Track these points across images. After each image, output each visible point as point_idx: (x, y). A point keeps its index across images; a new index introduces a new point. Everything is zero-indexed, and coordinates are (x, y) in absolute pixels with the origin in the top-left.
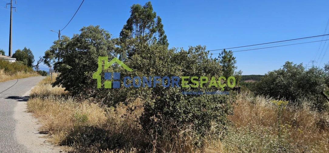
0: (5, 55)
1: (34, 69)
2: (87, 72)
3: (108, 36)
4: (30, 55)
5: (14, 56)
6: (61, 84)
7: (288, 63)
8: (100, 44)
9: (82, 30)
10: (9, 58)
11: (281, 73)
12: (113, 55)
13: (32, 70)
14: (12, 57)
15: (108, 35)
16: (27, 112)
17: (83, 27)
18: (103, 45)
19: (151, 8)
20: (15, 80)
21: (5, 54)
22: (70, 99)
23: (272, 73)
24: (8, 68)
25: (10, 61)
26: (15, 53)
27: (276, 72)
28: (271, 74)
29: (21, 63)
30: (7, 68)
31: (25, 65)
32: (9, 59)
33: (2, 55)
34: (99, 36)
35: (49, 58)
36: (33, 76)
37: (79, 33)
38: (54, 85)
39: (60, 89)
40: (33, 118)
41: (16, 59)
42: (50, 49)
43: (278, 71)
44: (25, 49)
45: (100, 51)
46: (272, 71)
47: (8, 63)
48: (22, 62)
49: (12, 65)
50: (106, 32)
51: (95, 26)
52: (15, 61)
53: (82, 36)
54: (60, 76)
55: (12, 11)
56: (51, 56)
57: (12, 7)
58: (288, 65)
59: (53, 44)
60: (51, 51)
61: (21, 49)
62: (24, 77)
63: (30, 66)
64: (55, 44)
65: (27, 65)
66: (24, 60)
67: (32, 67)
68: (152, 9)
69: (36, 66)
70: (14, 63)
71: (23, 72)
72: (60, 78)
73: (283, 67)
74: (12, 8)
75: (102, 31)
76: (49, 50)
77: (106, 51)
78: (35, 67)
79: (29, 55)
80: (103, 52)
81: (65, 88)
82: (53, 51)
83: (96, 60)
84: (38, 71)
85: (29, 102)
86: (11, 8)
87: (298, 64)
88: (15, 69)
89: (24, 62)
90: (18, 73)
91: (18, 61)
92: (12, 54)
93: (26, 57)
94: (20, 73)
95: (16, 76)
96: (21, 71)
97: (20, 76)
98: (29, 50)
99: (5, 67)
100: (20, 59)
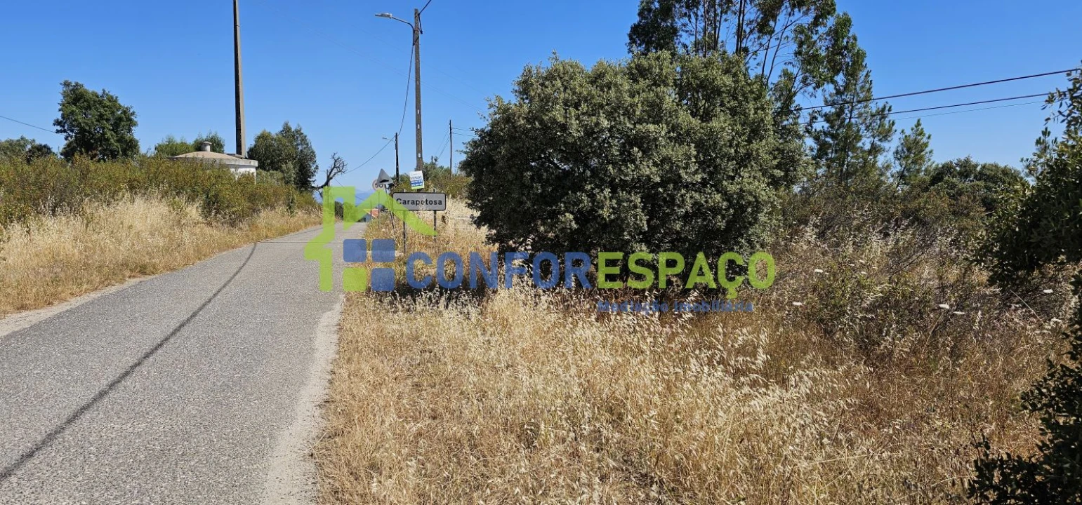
4: (302, 151)
5: (252, 154)
10: (236, 161)
13: (312, 203)
14: (246, 159)
24: (221, 198)
25: (233, 170)
26: (254, 143)
29: (273, 179)
30: (217, 197)
31: (288, 183)
32: (234, 164)
33: (213, 150)
36: (315, 223)
41: (257, 164)
44: (287, 129)
48: (278, 174)
49: (238, 183)
52: (253, 170)
62: (283, 233)
63: (306, 189)
65: (296, 183)
66: (284, 166)
67: (312, 192)
69: (323, 187)
70: (248, 177)
71: (281, 209)
78: (321, 190)
79: (300, 147)
88: (252, 198)
89: (282, 172)
90: (265, 217)
91: (264, 173)
92: (246, 147)
93: (290, 157)
94: (271, 214)
95: (253, 226)
96: (273, 208)
97: (269, 227)
98: (298, 132)
99: (207, 192)
100: (272, 163)
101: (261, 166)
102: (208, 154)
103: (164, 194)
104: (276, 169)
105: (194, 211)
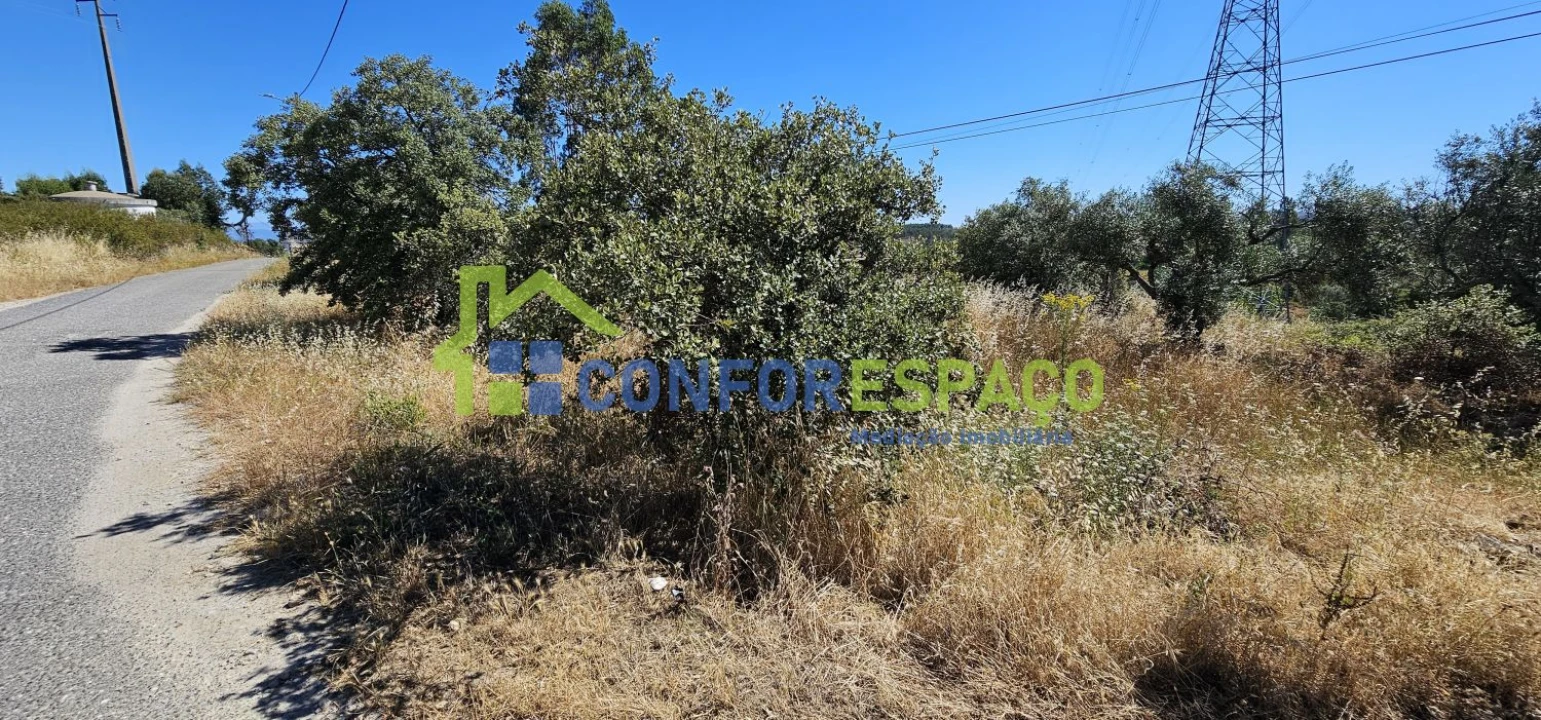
0: (110, 191)
1: (232, 233)
2: (402, 234)
3: (470, 96)
4: (207, 189)
5: (147, 193)
6: (313, 280)
7: (1032, 181)
8: (440, 125)
9: (362, 71)
10: (128, 200)
11: (1010, 214)
12: (495, 166)
13: (227, 241)
14: (141, 197)
15: (469, 92)
16: (170, 399)
17: (364, 62)
18: (454, 127)
19: (608, 17)
20: (158, 274)
21: (109, 185)
22: (349, 338)
23: (987, 212)
24: (126, 236)
25: (130, 210)
26: (146, 181)
27: (997, 210)
28: (985, 217)
29: (177, 218)
30: (121, 235)
31: (194, 221)
32: (127, 202)
33: (99, 189)
34: (435, 95)
35: (243, 184)
36: (230, 259)
37: (353, 84)
38: (286, 287)
39: (310, 301)
40: (191, 428)
41: (155, 203)
42: (245, 149)
43: (1003, 207)
44: (184, 168)
45: (444, 151)
46: (986, 206)
47: (123, 217)
48: (183, 213)
49: (139, 222)
50: (461, 85)
51: (411, 59)
52: (153, 210)
53: (364, 92)
54: (306, 253)
55: (103, 26)
56: (253, 176)
57: (101, 12)
58: (1029, 189)
59: (256, 132)
60: (250, 159)
61: (171, 168)
62: (194, 265)
63: (218, 227)
64: (263, 129)
65: (203, 221)
66: (188, 205)
67: (225, 229)
68: (612, 20)
69: (239, 224)
70: (149, 218)
71: (190, 246)
72: (308, 260)
73: (1016, 196)
74: (102, 18)
75: (443, 79)
76: (241, 152)
77: (466, 151)
78: (237, 227)
79: (204, 186)
80: (456, 154)
81: (329, 297)
82: (259, 161)
83: (433, 187)
84: (249, 243)
85: (187, 356)
86: (98, 15)
87: (1054, 186)
88: (157, 235)
89: (187, 211)
90: (172, 252)
91: (163, 210)
92: (138, 184)
93: (193, 196)
94: (180, 250)
95: (163, 260)
96: (181, 244)
97: (180, 261)
98: (201, 171)
99: (110, 231)
100: (172, 202)
101: (161, 205)
102: (93, 193)
103: (68, 233)
104: (179, 207)
105: (101, 247)
